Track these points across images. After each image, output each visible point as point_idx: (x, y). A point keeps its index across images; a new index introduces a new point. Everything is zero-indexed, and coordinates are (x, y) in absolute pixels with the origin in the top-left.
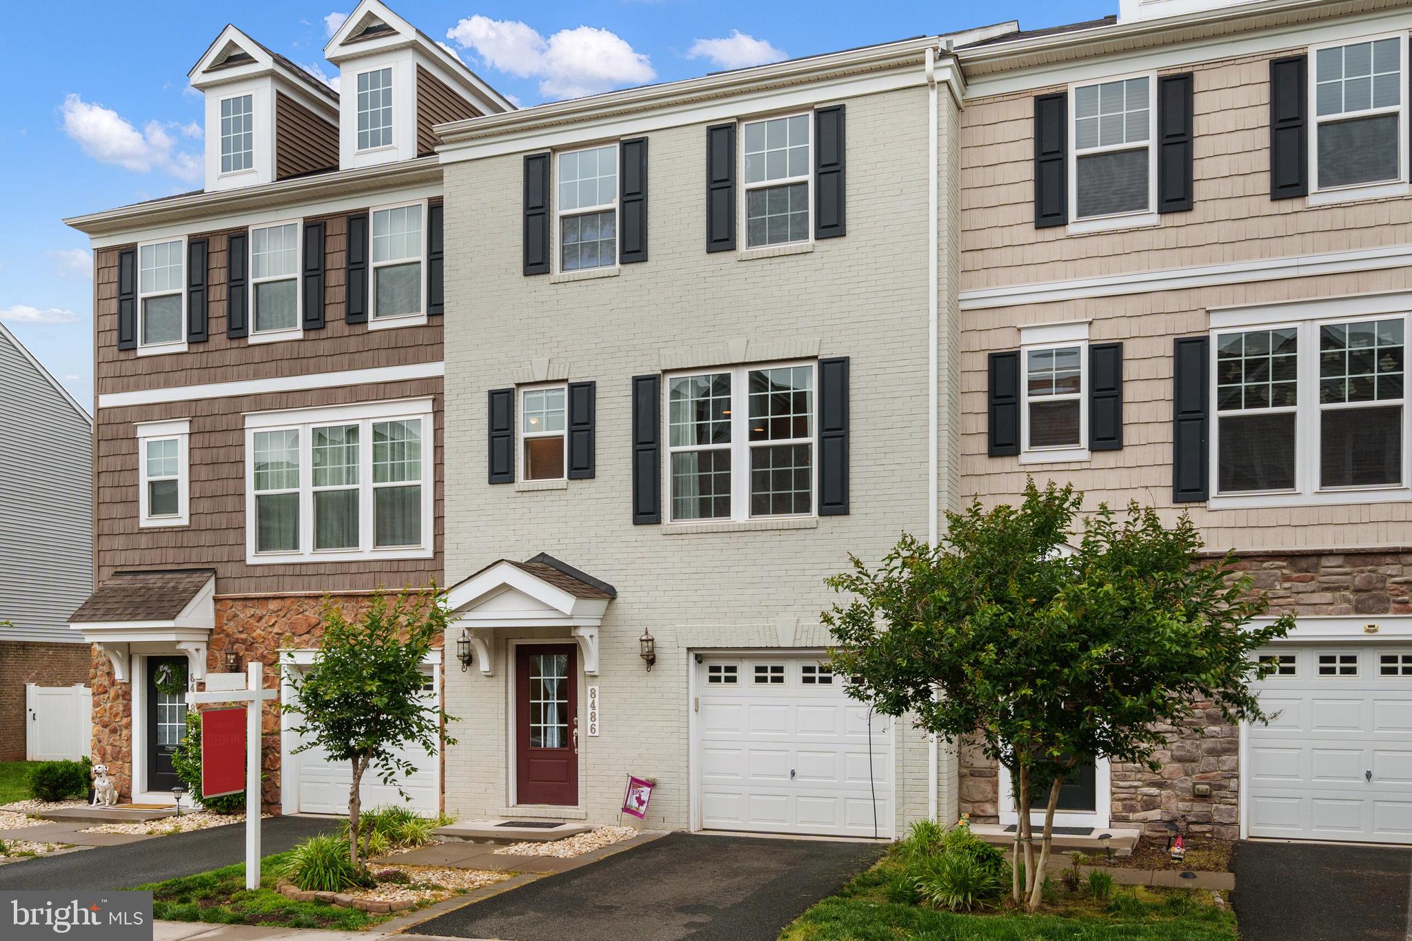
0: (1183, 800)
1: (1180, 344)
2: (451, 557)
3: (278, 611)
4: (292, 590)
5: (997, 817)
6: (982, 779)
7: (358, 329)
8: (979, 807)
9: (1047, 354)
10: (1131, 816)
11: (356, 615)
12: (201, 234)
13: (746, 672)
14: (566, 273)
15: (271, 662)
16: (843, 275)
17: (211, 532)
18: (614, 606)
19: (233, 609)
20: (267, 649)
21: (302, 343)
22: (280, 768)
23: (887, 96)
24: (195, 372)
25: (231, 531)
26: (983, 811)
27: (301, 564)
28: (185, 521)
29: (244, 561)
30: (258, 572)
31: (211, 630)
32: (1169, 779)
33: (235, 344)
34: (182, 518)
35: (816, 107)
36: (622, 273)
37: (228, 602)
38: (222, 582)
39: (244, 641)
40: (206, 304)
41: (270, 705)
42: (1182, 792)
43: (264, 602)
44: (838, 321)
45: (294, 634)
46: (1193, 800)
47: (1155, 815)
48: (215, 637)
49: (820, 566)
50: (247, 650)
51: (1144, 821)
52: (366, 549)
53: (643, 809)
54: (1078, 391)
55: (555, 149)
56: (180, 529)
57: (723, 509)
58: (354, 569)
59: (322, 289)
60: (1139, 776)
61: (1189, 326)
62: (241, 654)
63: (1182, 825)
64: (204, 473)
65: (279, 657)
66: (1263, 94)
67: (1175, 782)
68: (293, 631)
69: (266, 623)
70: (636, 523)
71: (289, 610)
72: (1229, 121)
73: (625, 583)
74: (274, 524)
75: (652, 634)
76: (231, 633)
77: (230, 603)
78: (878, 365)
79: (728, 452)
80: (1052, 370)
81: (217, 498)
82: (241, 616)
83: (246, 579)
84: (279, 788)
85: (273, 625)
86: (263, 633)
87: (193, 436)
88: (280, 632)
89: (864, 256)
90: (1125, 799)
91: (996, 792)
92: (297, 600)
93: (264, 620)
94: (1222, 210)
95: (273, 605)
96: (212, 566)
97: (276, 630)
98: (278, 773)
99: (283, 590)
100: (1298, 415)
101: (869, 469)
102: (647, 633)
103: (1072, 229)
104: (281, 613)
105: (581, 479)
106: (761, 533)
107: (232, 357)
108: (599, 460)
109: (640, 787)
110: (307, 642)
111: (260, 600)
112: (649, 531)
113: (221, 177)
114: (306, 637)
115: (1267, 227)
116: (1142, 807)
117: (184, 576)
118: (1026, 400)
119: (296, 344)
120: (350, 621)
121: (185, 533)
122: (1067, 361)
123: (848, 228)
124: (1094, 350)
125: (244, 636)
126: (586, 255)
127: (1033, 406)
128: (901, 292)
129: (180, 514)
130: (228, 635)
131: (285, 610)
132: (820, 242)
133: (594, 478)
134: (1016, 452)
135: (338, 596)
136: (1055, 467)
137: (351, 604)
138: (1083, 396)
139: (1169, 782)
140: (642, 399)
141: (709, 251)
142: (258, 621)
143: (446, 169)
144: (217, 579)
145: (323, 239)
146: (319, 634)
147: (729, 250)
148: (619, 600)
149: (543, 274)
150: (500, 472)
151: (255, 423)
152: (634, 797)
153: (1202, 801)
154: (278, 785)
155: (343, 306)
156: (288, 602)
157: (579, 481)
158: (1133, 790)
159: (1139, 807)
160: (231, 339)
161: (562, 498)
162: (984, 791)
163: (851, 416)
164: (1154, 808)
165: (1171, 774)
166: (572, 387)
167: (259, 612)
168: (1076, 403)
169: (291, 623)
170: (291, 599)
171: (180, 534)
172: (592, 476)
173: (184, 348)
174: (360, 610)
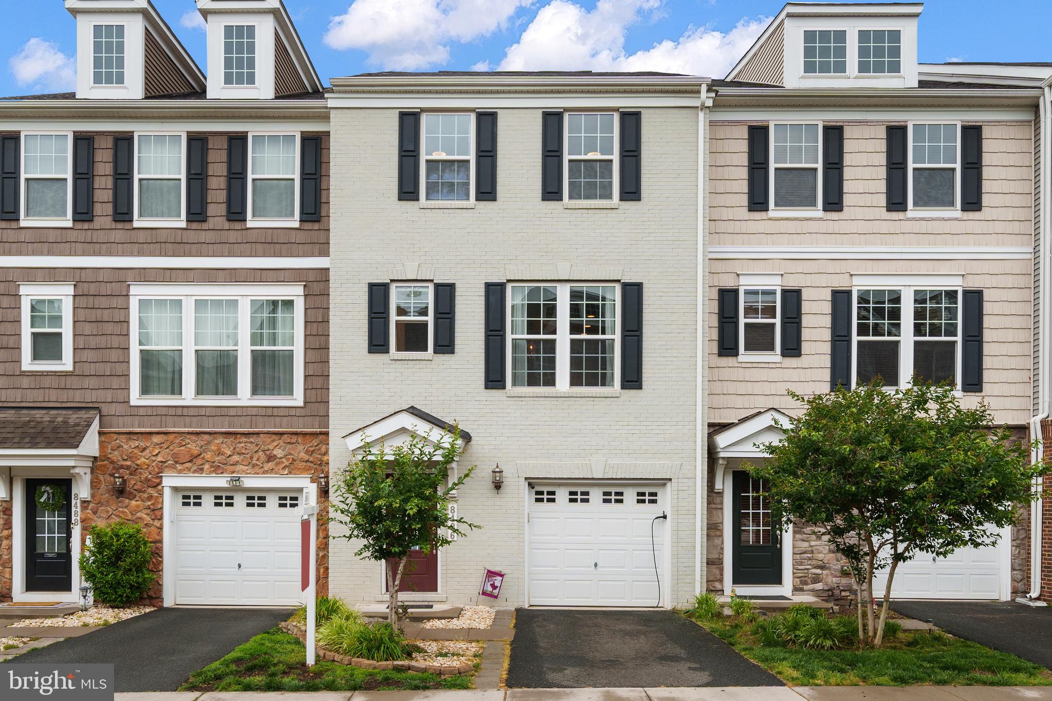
0: (836, 576)
1: (835, 293)
2: (335, 406)
3: (161, 444)
4: (174, 427)
5: (723, 591)
6: (713, 566)
7: (238, 225)
8: (711, 584)
9: (755, 293)
10: (805, 587)
11: (235, 448)
12: (87, 132)
13: (562, 495)
14: (429, 202)
15: (154, 485)
16: (638, 227)
17: (96, 377)
18: (469, 447)
19: (118, 441)
20: (151, 474)
21: (185, 232)
22: (162, 569)
23: (669, 110)
24: (79, 245)
25: (115, 377)
26: (714, 587)
27: (183, 407)
28: (70, 367)
29: (128, 402)
30: (142, 411)
31: (95, 458)
32: (827, 563)
33: (120, 225)
34: (67, 363)
35: (620, 110)
36: (476, 207)
37: (112, 435)
38: (105, 419)
39: (128, 468)
40: (90, 190)
41: (153, 519)
42: (835, 571)
43: (148, 436)
44: (635, 258)
45: (176, 462)
46: (841, 577)
47: (819, 586)
48: (99, 463)
49: (621, 423)
50: (131, 474)
51: (813, 590)
52: (244, 396)
53: (496, 592)
54: (775, 317)
55: (423, 110)
56: (64, 374)
57: (550, 381)
58: (232, 412)
59: (204, 190)
60: (810, 562)
61: (841, 283)
62: (126, 478)
63: (837, 592)
64: (88, 329)
65: (161, 481)
66: (882, 146)
67: (831, 565)
68: (176, 460)
69: (150, 453)
70: (487, 387)
71: (172, 443)
72: (863, 159)
73: (478, 431)
74: (153, 373)
75: (502, 467)
76: (115, 461)
77: (115, 436)
78: (662, 290)
79: (554, 341)
80: (758, 302)
81: (101, 350)
82: (125, 447)
83: (130, 418)
84: (161, 585)
85: (157, 455)
86: (147, 461)
87: (76, 297)
88: (164, 460)
89: (653, 215)
90: (801, 577)
91: (722, 575)
92: (180, 435)
93: (148, 451)
94: (859, 213)
95: (156, 439)
96: (96, 405)
97: (160, 458)
98: (161, 573)
99: (166, 427)
100: (901, 342)
101: (656, 359)
102: (497, 467)
103: (771, 214)
104: (164, 446)
105: (444, 353)
106: (579, 399)
107: (118, 236)
108: (458, 341)
109: (494, 577)
110: (189, 469)
111: (144, 435)
112: (496, 394)
113: (93, 88)
114: (188, 465)
115: (885, 227)
116: (811, 582)
117: (71, 412)
118: (742, 321)
119: (180, 232)
120: (229, 453)
121: (69, 378)
122: (769, 298)
123: (643, 195)
124: (785, 292)
125: (128, 463)
126: (445, 191)
127: (746, 325)
128: (678, 243)
129: (64, 361)
130: (112, 462)
131: (168, 443)
132: (623, 203)
133: (454, 353)
134: (737, 354)
135: (219, 433)
136: (760, 365)
137: (230, 440)
138: (778, 321)
139: (828, 565)
140: (492, 299)
141: (543, 199)
142: (142, 452)
143: (332, 111)
144: (101, 416)
145: (204, 150)
146: (200, 462)
147: (557, 200)
148: (473, 442)
149: (414, 200)
150: (377, 344)
151: (138, 292)
152: (489, 584)
153: (846, 577)
154: (161, 583)
155: (224, 206)
156: (172, 437)
157: (442, 355)
158: (806, 571)
159: (809, 582)
160: (115, 221)
161: (428, 366)
162: (715, 574)
163: (644, 323)
164: (819, 582)
165: (829, 560)
166: (437, 286)
167: (142, 444)
168: (773, 325)
169: (173, 454)
170: (175, 435)
171: (63, 378)
172: (452, 352)
173: (70, 224)
174: (239, 445)
